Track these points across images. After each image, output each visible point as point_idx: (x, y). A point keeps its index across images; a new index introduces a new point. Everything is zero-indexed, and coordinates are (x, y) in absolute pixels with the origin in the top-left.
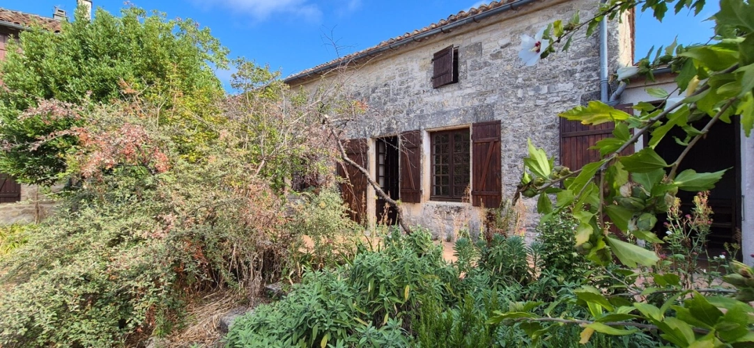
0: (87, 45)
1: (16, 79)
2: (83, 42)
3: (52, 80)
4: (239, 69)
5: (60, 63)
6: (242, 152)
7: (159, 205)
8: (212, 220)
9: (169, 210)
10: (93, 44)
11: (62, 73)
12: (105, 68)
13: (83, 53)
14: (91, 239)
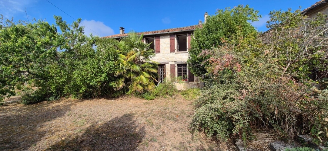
0: (209, 29)
1: (193, 46)
2: (208, 29)
3: (201, 44)
4: (271, 17)
5: (203, 38)
6: (276, 59)
7: (238, 85)
8: (262, 94)
9: (243, 87)
10: (211, 28)
11: (203, 41)
12: (215, 35)
13: (208, 32)
14: (217, 96)
